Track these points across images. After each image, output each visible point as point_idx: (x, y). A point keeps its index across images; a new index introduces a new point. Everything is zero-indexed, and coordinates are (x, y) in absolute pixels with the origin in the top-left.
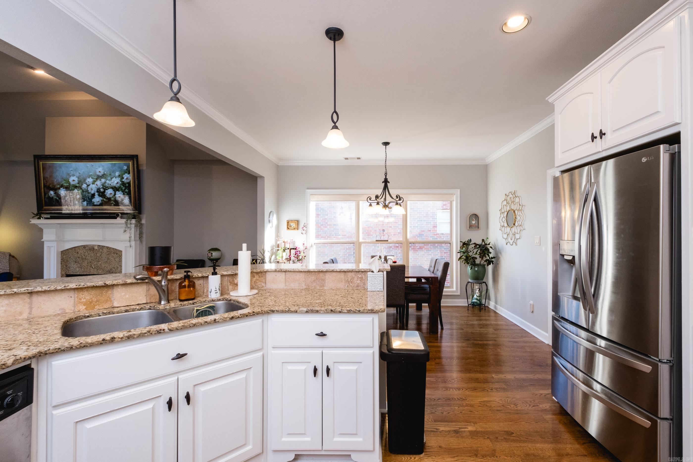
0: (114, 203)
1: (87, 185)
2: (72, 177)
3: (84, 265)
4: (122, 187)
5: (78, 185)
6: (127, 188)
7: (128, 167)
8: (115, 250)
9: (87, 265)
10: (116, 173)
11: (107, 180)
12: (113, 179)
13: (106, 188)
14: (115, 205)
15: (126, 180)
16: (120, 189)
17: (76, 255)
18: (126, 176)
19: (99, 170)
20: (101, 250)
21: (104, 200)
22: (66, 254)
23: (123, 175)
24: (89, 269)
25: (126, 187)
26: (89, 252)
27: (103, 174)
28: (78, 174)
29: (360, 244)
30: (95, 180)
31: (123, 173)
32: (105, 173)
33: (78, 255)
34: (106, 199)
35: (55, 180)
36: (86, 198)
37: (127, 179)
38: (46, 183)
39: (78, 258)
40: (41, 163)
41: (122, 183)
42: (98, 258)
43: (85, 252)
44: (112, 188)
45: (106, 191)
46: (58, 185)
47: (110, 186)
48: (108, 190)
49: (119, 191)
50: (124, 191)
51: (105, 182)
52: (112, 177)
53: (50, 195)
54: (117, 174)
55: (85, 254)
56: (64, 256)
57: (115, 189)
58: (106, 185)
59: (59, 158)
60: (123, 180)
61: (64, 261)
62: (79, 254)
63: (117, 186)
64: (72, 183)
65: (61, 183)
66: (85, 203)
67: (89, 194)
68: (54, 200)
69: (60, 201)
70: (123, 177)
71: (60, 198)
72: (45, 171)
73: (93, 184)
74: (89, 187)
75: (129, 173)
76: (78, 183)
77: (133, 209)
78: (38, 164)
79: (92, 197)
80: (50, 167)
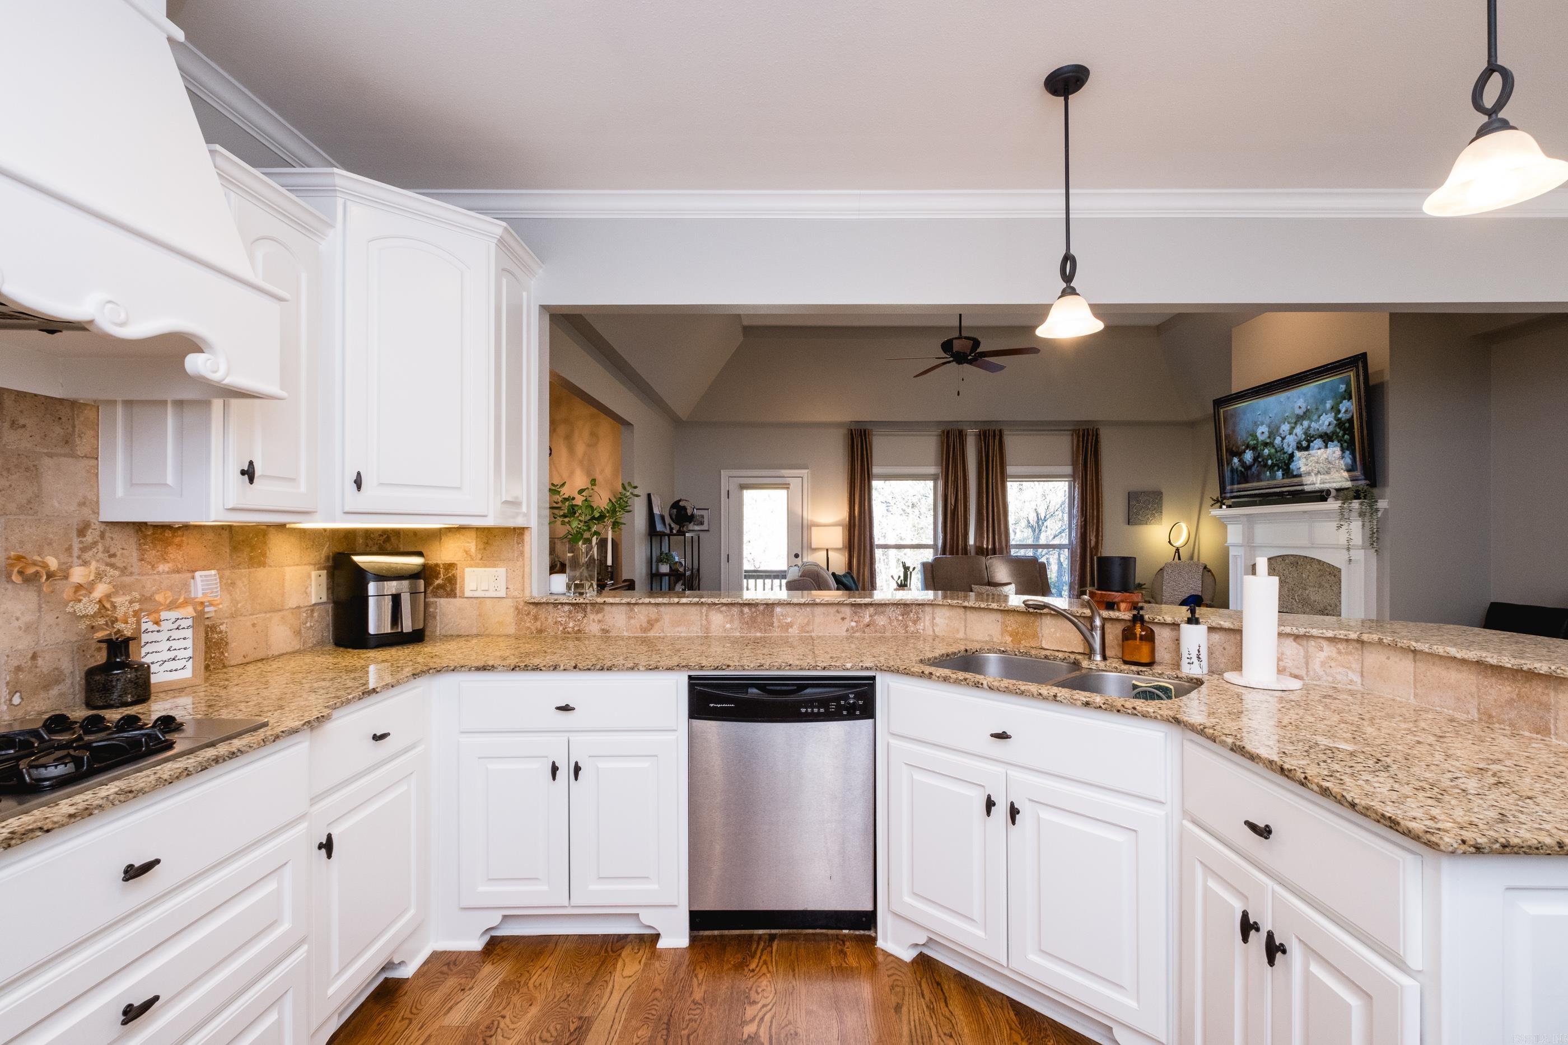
0: (1326, 468)
1: (1281, 437)
2: (1260, 427)
4: (1338, 430)
5: (1268, 440)
6: (1347, 432)
7: (1348, 385)
9: (1289, 594)
10: (1326, 403)
11: (1312, 421)
12: (1322, 417)
13: (1311, 438)
14: (1327, 472)
15: (1344, 415)
16: (1334, 437)
18: (1345, 405)
19: (1299, 404)
20: (1308, 567)
21: (1308, 464)
23: (1338, 404)
24: (1291, 602)
25: (1345, 430)
26: (1291, 569)
27: (1305, 410)
28: (1268, 420)
30: (1293, 425)
31: (1339, 400)
32: (1309, 407)
34: (1312, 461)
35: (1239, 438)
36: (1281, 463)
37: (1346, 411)
38: (1229, 446)
40: (1221, 411)
41: (1338, 422)
42: (1305, 582)
43: (1285, 568)
44: (1321, 436)
45: (1311, 444)
46: (1243, 445)
47: (1317, 432)
48: (1314, 442)
49: (1333, 441)
50: (1341, 441)
51: (1309, 427)
52: (1320, 413)
53: (1233, 465)
54: (1329, 405)
55: (1285, 572)
57: (1327, 438)
58: (1312, 432)
59: (1243, 396)
60: (1340, 416)
63: (1328, 432)
64: (1261, 438)
65: (1247, 442)
66: (1280, 474)
67: (1285, 456)
68: (1239, 473)
69: (1246, 474)
70: (1339, 410)
71: (1245, 470)
72: (1226, 425)
73: (1290, 434)
74: (1284, 441)
75: (1351, 397)
76: (1269, 437)
77: (1360, 478)
78: (1219, 414)
79: (1289, 459)
80: (1232, 415)
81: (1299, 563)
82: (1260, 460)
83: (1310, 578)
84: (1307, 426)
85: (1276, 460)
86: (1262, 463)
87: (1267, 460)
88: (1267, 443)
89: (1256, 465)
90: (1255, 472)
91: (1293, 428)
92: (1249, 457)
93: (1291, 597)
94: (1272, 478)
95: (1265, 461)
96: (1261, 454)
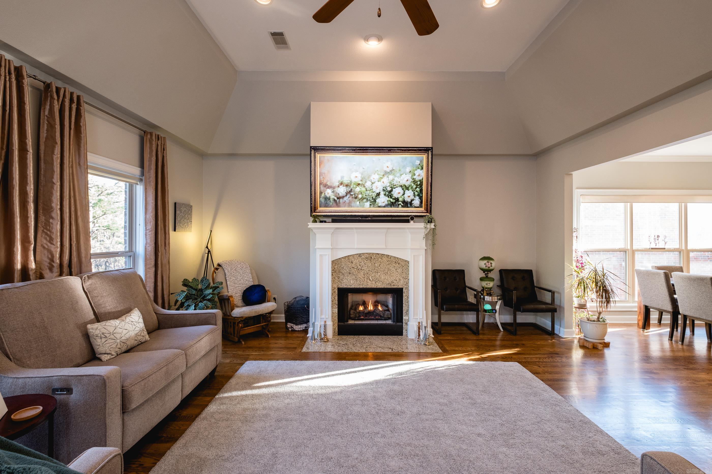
0: (402, 204)
1: (371, 182)
2: (354, 173)
3: (359, 276)
4: (413, 185)
5: (360, 183)
6: (418, 187)
8: (397, 259)
9: (364, 276)
10: (406, 168)
11: (396, 176)
12: (402, 176)
13: (394, 186)
14: (403, 207)
15: (417, 177)
16: (410, 188)
17: (350, 265)
18: (418, 172)
19: (387, 165)
20: (380, 260)
21: (390, 201)
22: (338, 264)
23: (414, 170)
24: (366, 281)
25: (417, 185)
26: (366, 261)
27: (391, 169)
28: (361, 170)
29: (633, 252)
30: (382, 176)
31: (415, 168)
32: (394, 168)
33: (353, 265)
34: (393, 199)
35: (334, 177)
36: (370, 198)
37: (419, 175)
38: (323, 180)
39: (352, 269)
40: (319, 155)
41: (413, 180)
42: (376, 268)
43: (360, 261)
44: (401, 186)
45: (394, 190)
46: (337, 182)
47: (398, 183)
48: (396, 188)
49: (408, 190)
50: (414, 190)
51: (393, 180)
52: (402, 173)
53: (326, 194)
54: (408, 169)
55: (361, 263)
56: (336, 267)
57: (405, 188)
58: (395, 183)
59: (340, 150)
60: (415, 177)
61: (335, 272)
62: (354, 263)
63: (406, 185)
64: (354, 180)
65: (341, 181)
66: (368, 204)
67: (373, 194)
68: (331, 200)
69: (338, 202)
70: (414, 174)
71: (338, 198)
72: (322, 166)
73: (379, 181)
74: (374, 185)
75: (422, 169)
76: (361, 181)
77: (424, 212)
78: (315, 157)
79: (376, 196)
80: (328, 160)
81: (373, 258)
82: (352, 193)
83: (381, 266)
84: (392, 179)
85: (366, 195)
86: (353, 196)
87: (358, 194)
88: (359, 184)
89: (348, 196)
90: (346, 201)
91: (381, 178)
92: (342, 191)
93: (366, 278)
94: (361, 206)
95: (356, 195)
96: (353, 190)
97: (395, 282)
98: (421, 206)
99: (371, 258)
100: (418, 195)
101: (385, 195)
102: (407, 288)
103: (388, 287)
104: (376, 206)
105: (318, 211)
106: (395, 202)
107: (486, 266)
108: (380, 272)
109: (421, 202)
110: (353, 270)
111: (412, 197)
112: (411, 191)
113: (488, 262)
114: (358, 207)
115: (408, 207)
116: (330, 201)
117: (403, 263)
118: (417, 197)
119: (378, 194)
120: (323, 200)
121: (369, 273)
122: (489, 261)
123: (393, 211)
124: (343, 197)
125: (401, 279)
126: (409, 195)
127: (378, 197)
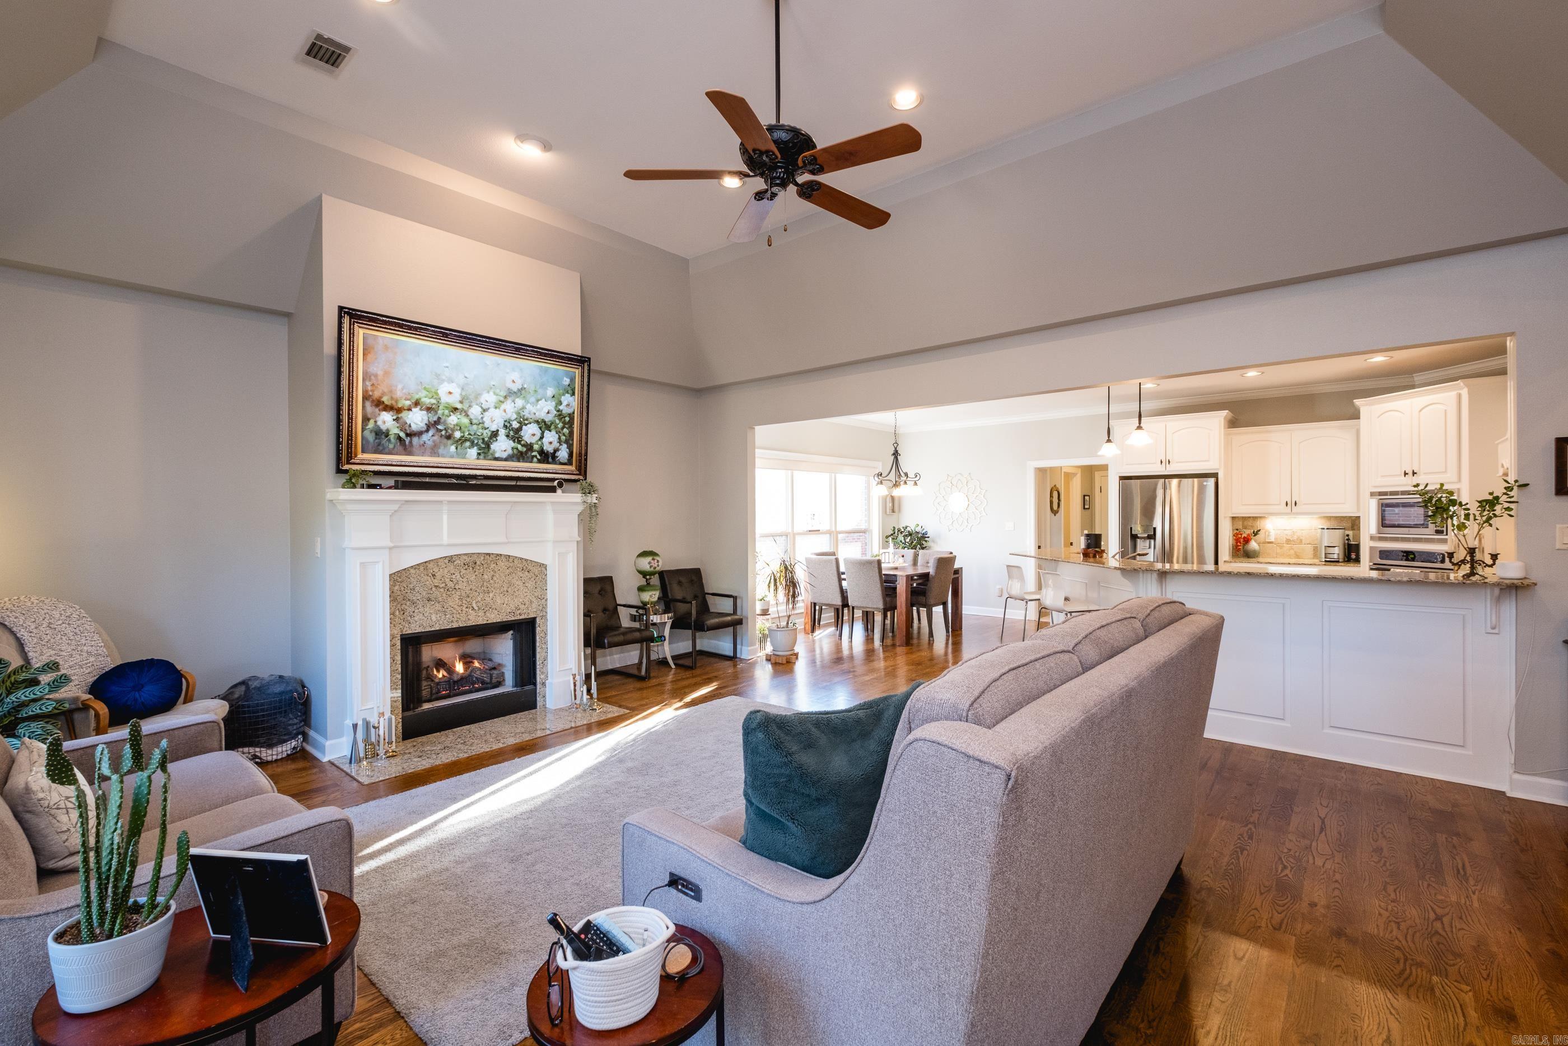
0: (539, 457)
1: (482, 408)
2: (446, 384)
3: (451, 604)
4: (557, 421)
5: (459, 406)
6: (566, 426)
7: (572, 380)
8: (524, 562)
9: (460, 603)
10: (547, 389)
11: (528, 402)
12: (540, 402)
14: (539, 461)
15: (565, 408)
16: (552, 427)
17: (429, 582)
18: (566, 399)
19: (513, 378)
20: (493, 566)
21: (517, 449)
22: (401, 582)
23: (560, 395)
24: (464, 612)
25: (564, 423)
26: (463, 571)
27: (520, 387)
28: (463, 380)
29: (794, 535)
30: (502, 399)
31: (561, 391)
32: (525, 386)
33: (436, 581)
34: (523, 446)
35: (400, 387)
36: (478, 439)
37: (568, 405)
38: (373, 391)
39: (434, 589)
40: (361, 331)
41: (558, 413)
42: (485, 584)
43: (452, 572)
44: (537, 422)
45: (524, 427)
46: (407, 399)
47: (532, 416)
48: (528, 425)
49: (550, 431)
50: (560, 432)
51: (523, 408)
52: (539, 397)
53: (379, 423)
54: (550, 392)
55: (454, 576)
56: (397, 588)
57: (545, 426)
58: (526, 414)
59: (416, 329)
60: (561, 408)
61: (398, 600)
62: (438, 577)
63: (546, 420)
64: (446, 399)
65: (417, 397)
66: (473, 452)
67: (485, 432)
68: (392, 437)
69: (407, 443)
70: (561, 401)
71: (407, 435)
72: (369, 357)
73: (496, 408)
74: (486, 414)
75: (573, 394)
76: (461, 402)
77: (575, 472)
78: (352, 334)
79: (491, 438)
80: (386, 348)
81: (478, 563)
82: (440, 427)
83: (495, 578)
84: (521, 406)
85: (469, 434)
86: (443, 433)
87: (453, 430)
88: (456, 409)
89: (431, 433)
90: (427, 442)
91: (501, 402)
92: (417, 419)
93: (465, 606)
94: (459, 455)
95: (449, 431)
96: (442, 421)
97: (523, 606)
98: (569, 463)
99: (476, 563)
100: (566, 442)
101: (507, 436)
102: (544, 617)
103: (510, 619)
104: (490, 457)
105: (358, 461)
106: (526, 452)
107: (651, 567)
108: (495, 591)
109: (571, 455)
110: (436, 593)
111: (556, 445)
112: (553, 432)
113: (653, 559)
114: (452, 457)
115: (548, 463)
116: (389, 440)
117: (536, 570)
118: (565, 446)
119: (495, 434)
120: (371, 437)
121: (471, 595)
122: (655, 558)
123: (523, 469)
124: (419, 434)
125: (534, 600)
126: (551, 438)
127: (495, 439)
